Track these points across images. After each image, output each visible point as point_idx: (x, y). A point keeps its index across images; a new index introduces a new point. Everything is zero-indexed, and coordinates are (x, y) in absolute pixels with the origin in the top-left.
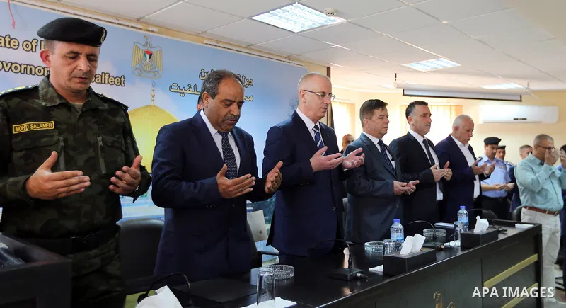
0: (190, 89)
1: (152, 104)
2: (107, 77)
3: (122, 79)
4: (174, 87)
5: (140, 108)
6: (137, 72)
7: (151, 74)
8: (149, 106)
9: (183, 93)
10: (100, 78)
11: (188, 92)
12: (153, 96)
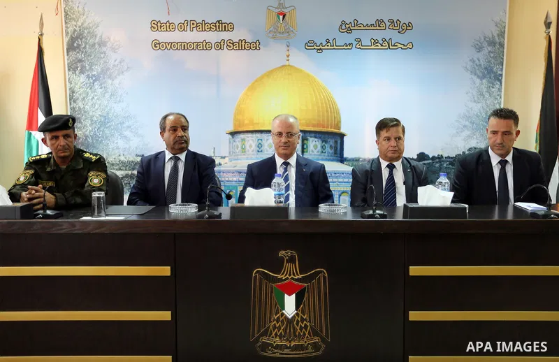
0: (329, 44)
1: (287, 63)
2: (243, 44)
3: (258, 43)
4: (310, 44)
5: (276, 69)
6: (271, 35)
7: (285, 35)
8: (284, 66)
9: (320, 49)
10: (237, 46)
11: (326, 47)
12: (288, 56)
